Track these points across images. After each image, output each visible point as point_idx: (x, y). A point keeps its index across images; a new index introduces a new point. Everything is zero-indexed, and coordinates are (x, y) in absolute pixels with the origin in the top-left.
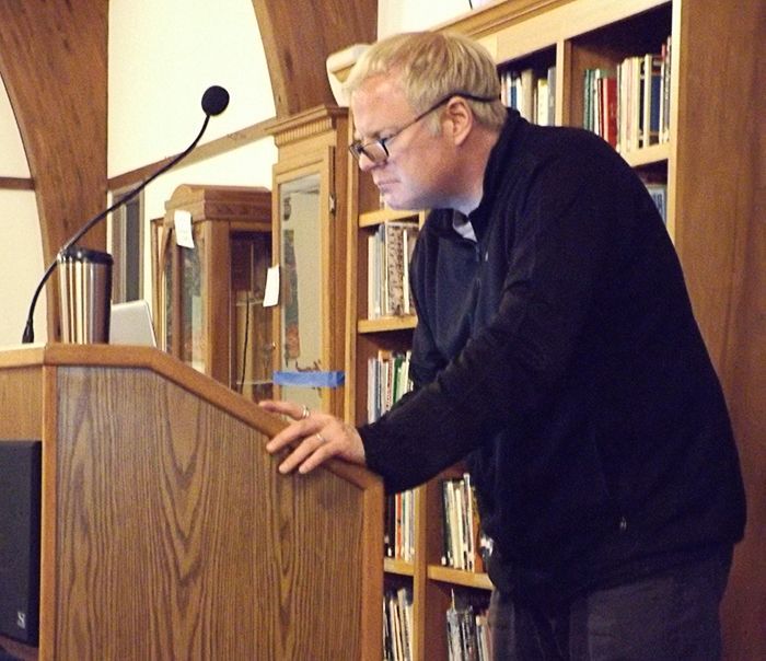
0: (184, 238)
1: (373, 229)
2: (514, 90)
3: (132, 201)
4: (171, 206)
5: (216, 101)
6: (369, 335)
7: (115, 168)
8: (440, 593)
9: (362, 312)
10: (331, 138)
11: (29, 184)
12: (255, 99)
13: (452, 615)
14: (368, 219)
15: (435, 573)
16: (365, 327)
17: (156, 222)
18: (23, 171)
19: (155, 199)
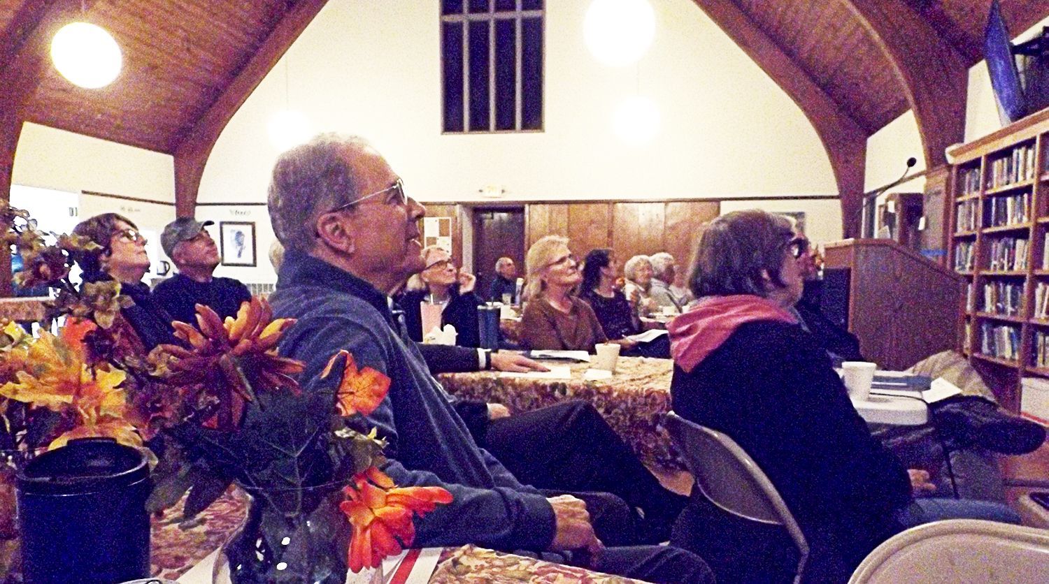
0: (891, 209)
1: (960, 203)
2: (1018, 154)
3: (872, 201)
4: (887, 200)
5: (912, 162)
6: (957, 237)
7: (866, 191)
8: (981, 321)
9: (955, 230)
10: (947, 174)
11: (837, 197)
12: (921, 165)
13: (984, 328)
14: (960, 199)
15: (979, 314)
16: (957, 235)
17: (881, 206)
18: (836, 193)
19: (880, 200)
